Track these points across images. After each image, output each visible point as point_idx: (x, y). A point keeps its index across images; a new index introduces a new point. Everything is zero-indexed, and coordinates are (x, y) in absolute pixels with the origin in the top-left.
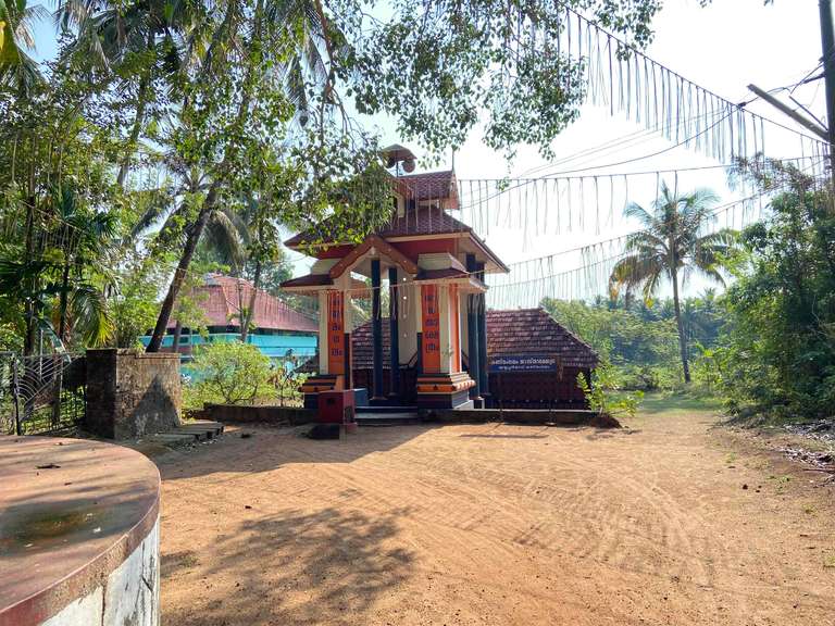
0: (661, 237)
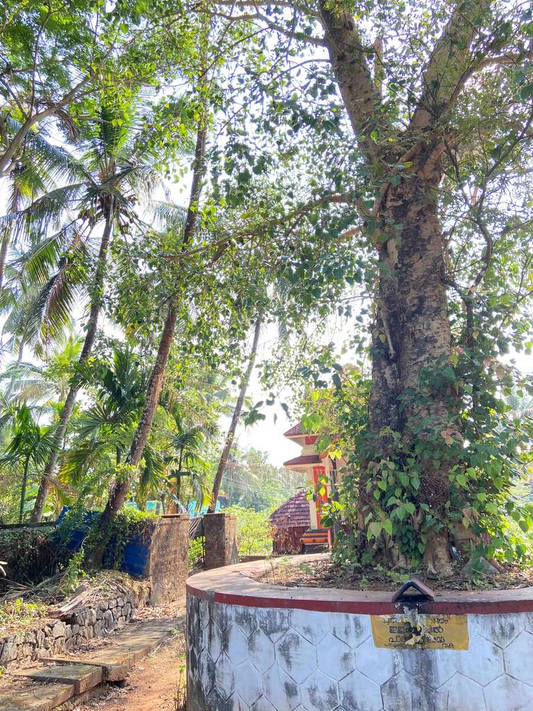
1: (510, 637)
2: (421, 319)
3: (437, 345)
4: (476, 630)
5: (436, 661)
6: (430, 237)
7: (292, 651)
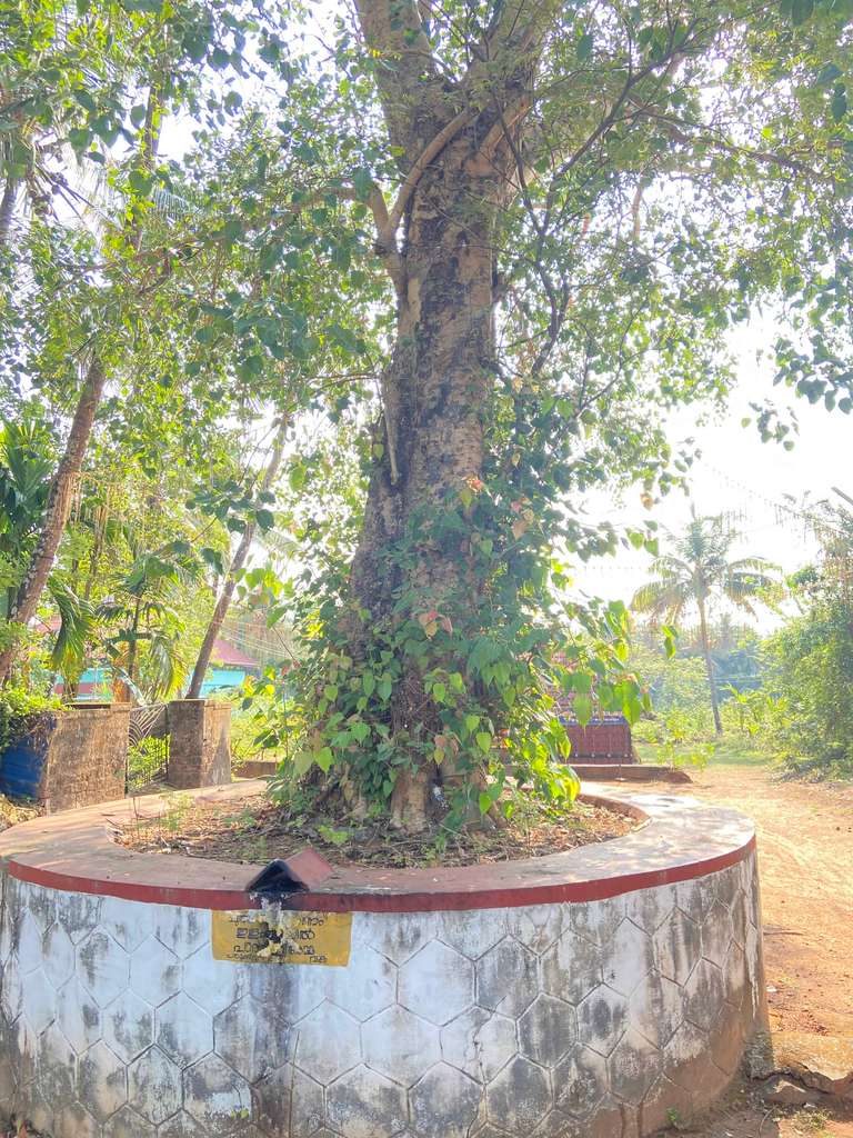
0: (686, 561)
1: (412, 948)
2: (440, 423)
3: (458, 469)
4: (364, 937)
5: (297, 981)
6: (471, 283)
7: (97, 960)
